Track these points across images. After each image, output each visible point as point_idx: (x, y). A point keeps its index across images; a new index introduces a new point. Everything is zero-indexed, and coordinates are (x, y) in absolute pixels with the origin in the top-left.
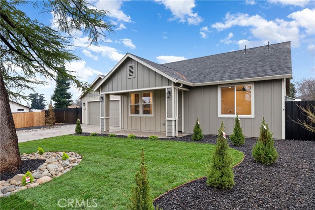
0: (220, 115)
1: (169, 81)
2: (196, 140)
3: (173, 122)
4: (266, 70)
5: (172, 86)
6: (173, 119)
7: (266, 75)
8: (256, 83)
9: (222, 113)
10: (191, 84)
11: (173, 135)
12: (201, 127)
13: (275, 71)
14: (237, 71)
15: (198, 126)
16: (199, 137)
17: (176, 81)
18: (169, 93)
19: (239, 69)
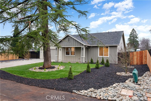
0: (99, 56)
2: (91, 63)
3: (84, 58)
4: (113, 42)
5: (84, 46)
6: (84, 57)
7: (112, 44)
8: (110, 46)
9: (99, 55)
10: (89, 45)
11: (84, 62)
12: (93, 60)
13: (115, 43)
14: (104, 41)
15: (92, 59)
16: (92, 63)
17: (85, 45)
18: (83, 48)
19: (105, 41)
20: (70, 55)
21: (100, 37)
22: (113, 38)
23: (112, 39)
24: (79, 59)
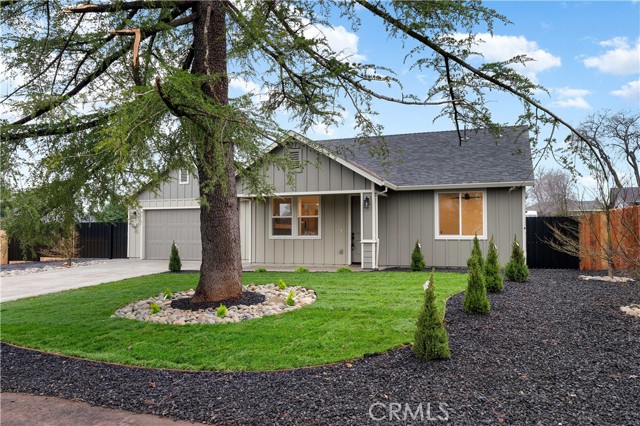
0: (438, 236)
1: (367, 182)
2: (414, 270)
3: (374, 246)
4: (501, 173)
5: (372, 190)
6: (373, 241)
7: (502, 180)
8: (491, 191)
9: (441, 233)
10: (394, 187)
11: (374, 267)
13: (513, 174)
14: (460, 169)
15: (417, 249)
16: (421, 266)
17: (381, 184)
18: (367, 200)
19: (462, 166)
20: (295, 234)
21: (432, 152)
22: (493, 155)
23: (488, 156)
24: (341, 252)
